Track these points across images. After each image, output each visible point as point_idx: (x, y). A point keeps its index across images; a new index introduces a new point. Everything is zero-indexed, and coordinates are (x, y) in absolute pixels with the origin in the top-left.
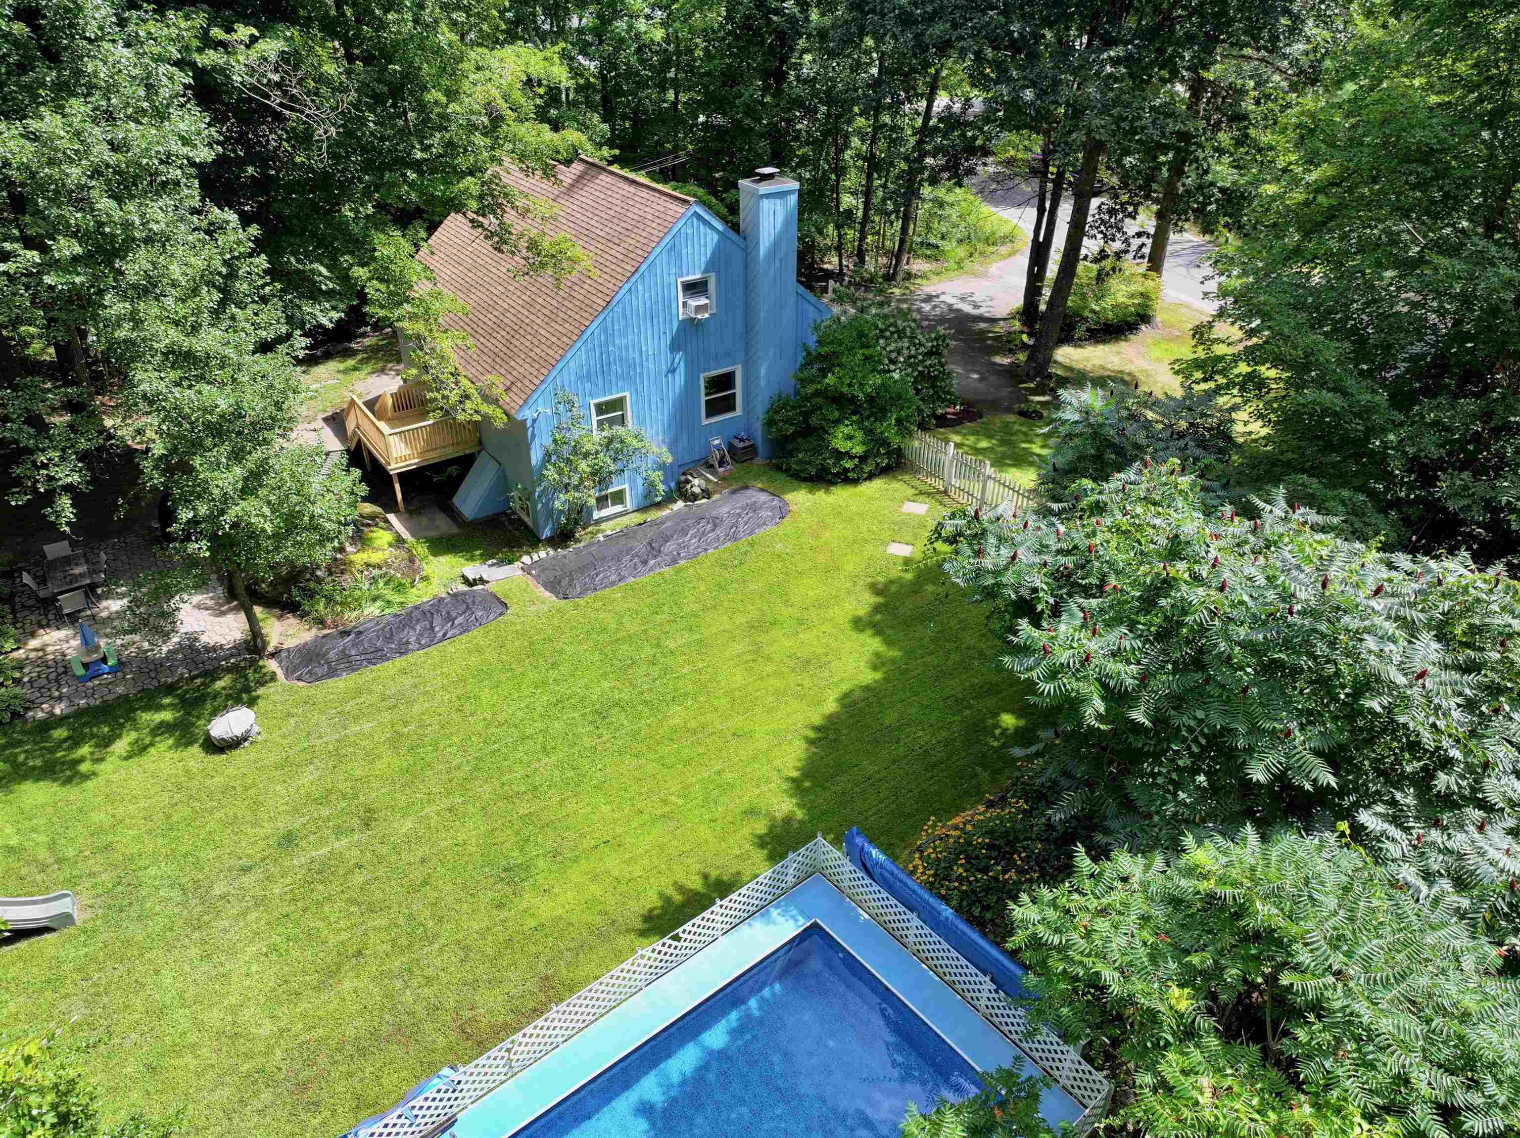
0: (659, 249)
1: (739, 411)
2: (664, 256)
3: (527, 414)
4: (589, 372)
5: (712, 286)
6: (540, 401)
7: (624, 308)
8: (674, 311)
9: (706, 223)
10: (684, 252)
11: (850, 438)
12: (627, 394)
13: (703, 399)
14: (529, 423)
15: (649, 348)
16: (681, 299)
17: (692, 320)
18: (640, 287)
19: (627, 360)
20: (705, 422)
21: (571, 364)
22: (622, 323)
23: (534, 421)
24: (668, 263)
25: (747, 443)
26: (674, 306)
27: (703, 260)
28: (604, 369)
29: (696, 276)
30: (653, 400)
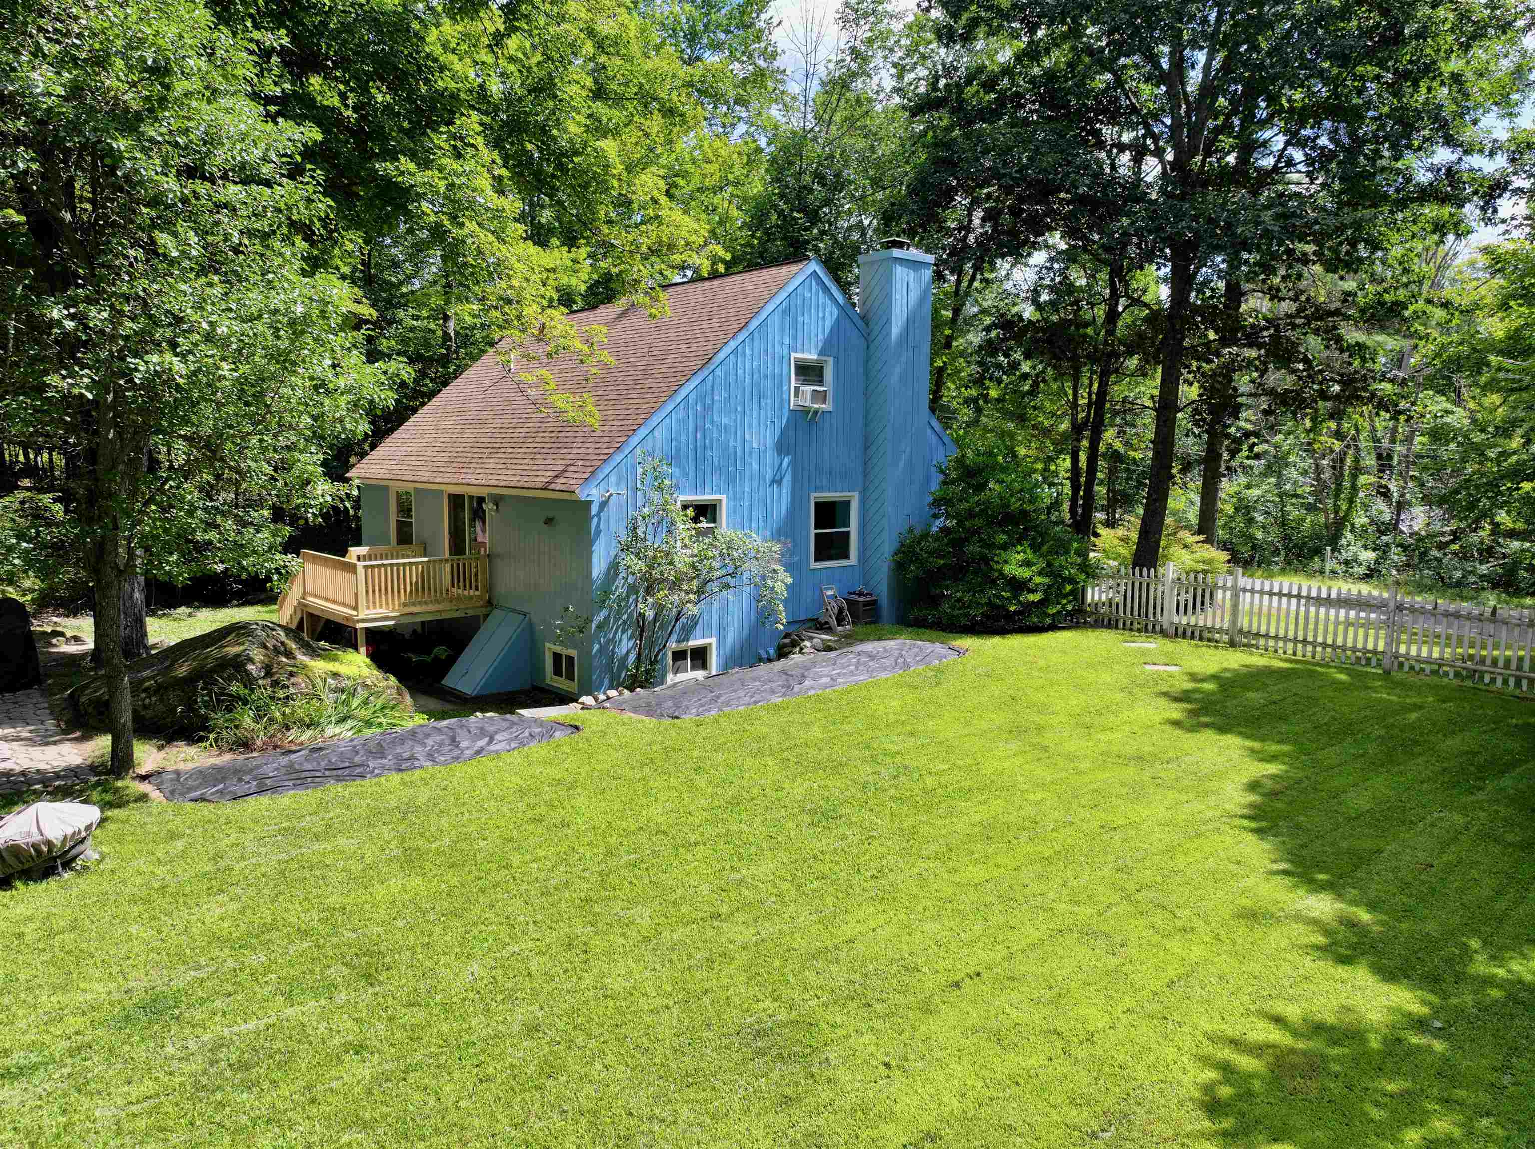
0: (770, 307)
1: (854, 559)
2: (777, 316)
3: (593, 493)
4: (678, 450)
5: (829, 373)
6: (613, 479)
7: (727, 374)
8: (785, 397)
9: (826, 290)
10: (800, 319)
11: (1027, 564)
12: (723, 498)
13: (813, 532)
14: (594, 510)
15: (754, 440)
16: (793, 385)
17: (806, 411)
18: (748, 352)
19: (727, 448)
20: (814, 565)
21: (657, 434)
22: (724, 395)
23: (603, 505)
24: (782, 329)
25: (869, 598)
26: (785, 388)
27: (821, 337)
28: (699, 456)
29: (811, 356)
30: (754, 518)
